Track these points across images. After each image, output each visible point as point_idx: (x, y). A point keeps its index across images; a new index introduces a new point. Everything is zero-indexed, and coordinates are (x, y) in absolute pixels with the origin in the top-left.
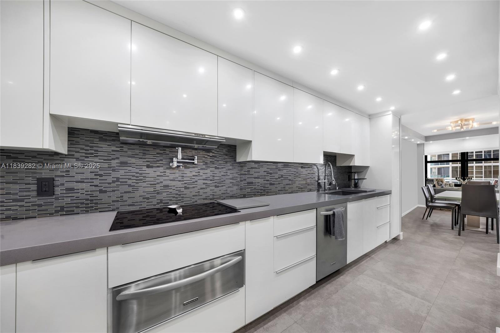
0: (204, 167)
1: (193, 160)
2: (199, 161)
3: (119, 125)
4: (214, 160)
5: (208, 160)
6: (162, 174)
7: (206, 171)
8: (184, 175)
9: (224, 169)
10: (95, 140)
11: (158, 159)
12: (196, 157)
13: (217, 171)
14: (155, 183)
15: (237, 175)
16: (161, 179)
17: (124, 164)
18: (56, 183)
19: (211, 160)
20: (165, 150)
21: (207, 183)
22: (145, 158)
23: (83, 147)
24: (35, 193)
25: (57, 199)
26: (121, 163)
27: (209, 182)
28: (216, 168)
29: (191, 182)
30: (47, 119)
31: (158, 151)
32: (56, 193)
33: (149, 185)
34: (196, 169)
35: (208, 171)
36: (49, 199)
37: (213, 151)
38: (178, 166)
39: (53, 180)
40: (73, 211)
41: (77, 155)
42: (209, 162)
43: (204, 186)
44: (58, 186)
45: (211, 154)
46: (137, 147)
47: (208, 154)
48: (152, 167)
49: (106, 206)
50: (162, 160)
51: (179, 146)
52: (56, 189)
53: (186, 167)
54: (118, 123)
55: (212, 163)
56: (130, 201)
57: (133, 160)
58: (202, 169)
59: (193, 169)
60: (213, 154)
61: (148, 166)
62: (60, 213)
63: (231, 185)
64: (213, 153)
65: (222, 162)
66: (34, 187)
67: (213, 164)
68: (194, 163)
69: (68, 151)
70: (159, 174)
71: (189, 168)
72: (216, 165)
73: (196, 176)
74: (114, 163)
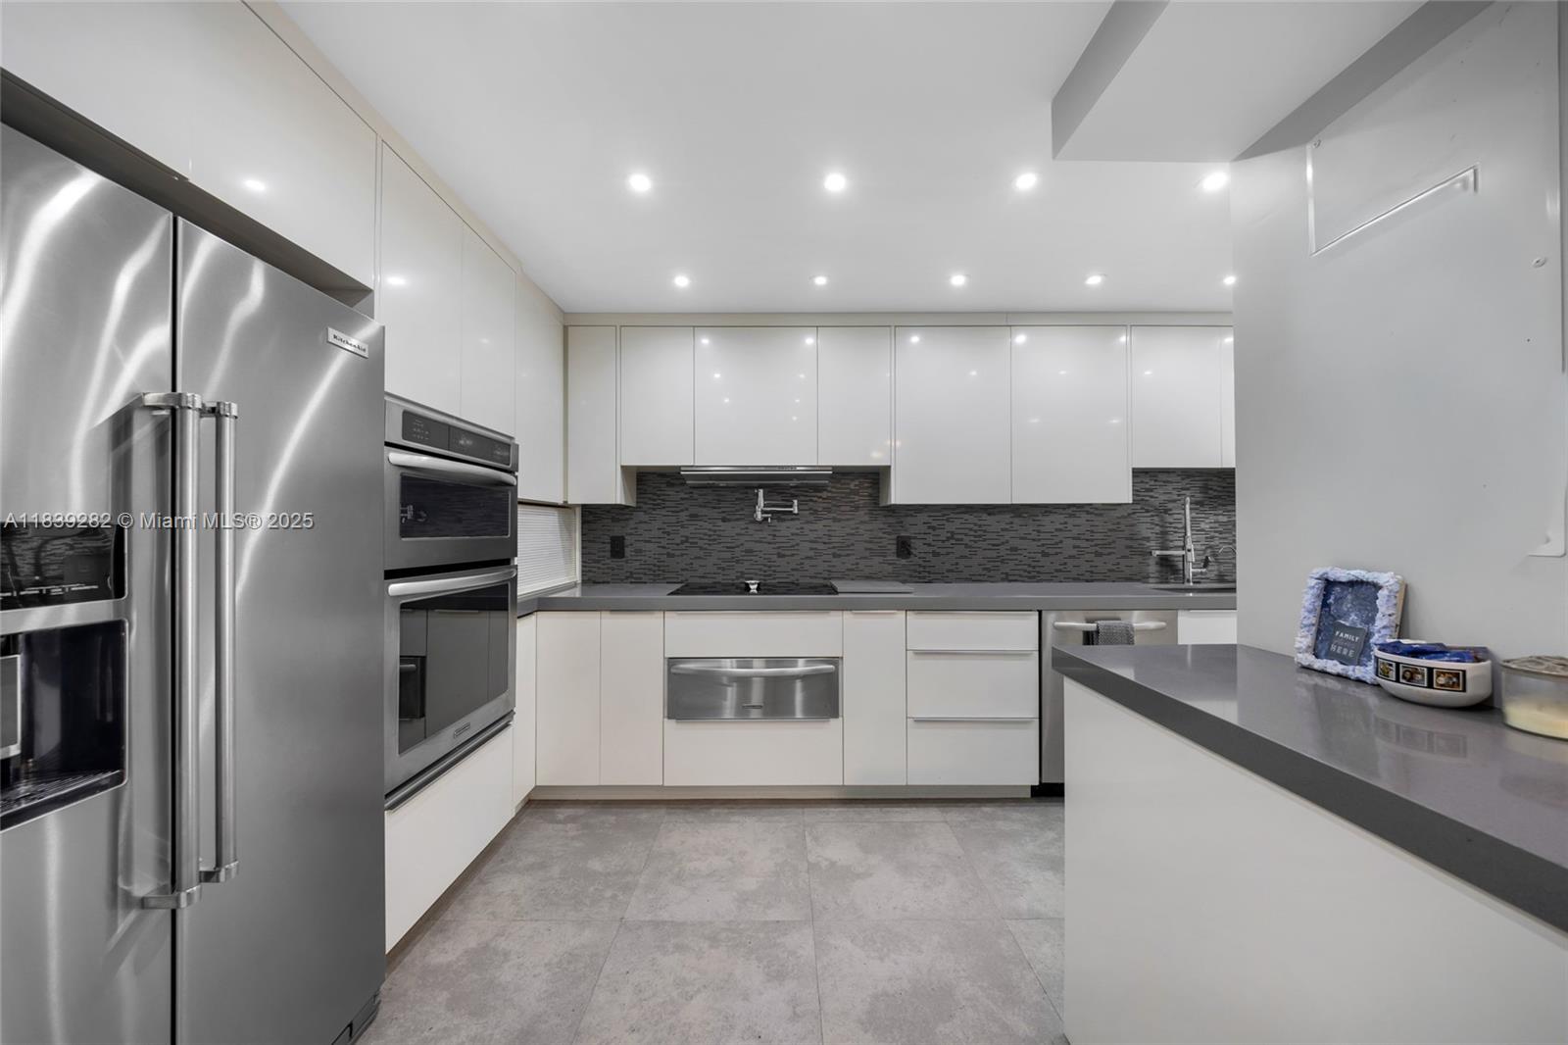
0: (812, 518)
1: (791, 506)
2: (802, 507)
3: (682, 469)
4: (830, 506)
5: (821, 505)
6: (743, 532)
7: (815, 527)
8: (777, 533)
9: (852, 522)
10: (663, 486)
11: (737, 507)
12: (796, 502)
13: (836, 526)
14: (733, 545)
15: (881, 535)
16: (743, 539)
17: (694, 517)
18: (627, 542)
19: (825, 505)
20: (747, 493)
21: (816, 549)
22: (720, 508)
23: (650, 496)
24: (608, 554)
25: (627, 562)
26: (691, 516)
27: (821, 546)
28: (835, 520)
29: (788, 545)
30: (619, 468)
31: (738, 495)
32: (626, 554)
33: (725, 549)
34: (797, 522)
35: (819, 525)
36: (620, 562)
37: (829, 489)
38: (766, 519)
39: (623, 538)
40: (641, 578)
41: (645, 507)
42: (820, 509)
43: (811, 553)
44: (627, 546)
45: (825, 494)
46: (710, 491)
47: (819, 494)
48: (729, 520)
49: (673, 575)
50: (742, 509)
51: (760, 487)
52: (626, 549)
53: (780, 520)
54: (680, 467)
55: (828, 510)
56: (701, 572)
57: (704, 511)
58: (808, 522)
59: (792, 523)
60: (830, 494)
61: (724, 520)
62: (630, 580)
63: (867, 554)
64: (830, 492)
65: (848, 508)
66: (608, 547)
67: (829, 512)
68: (791, 512)
69: (637, 502)
70: (738, 531)
71: (784, 520)
72: (835, 515)
73: (797, 534)
74: (683, 516)
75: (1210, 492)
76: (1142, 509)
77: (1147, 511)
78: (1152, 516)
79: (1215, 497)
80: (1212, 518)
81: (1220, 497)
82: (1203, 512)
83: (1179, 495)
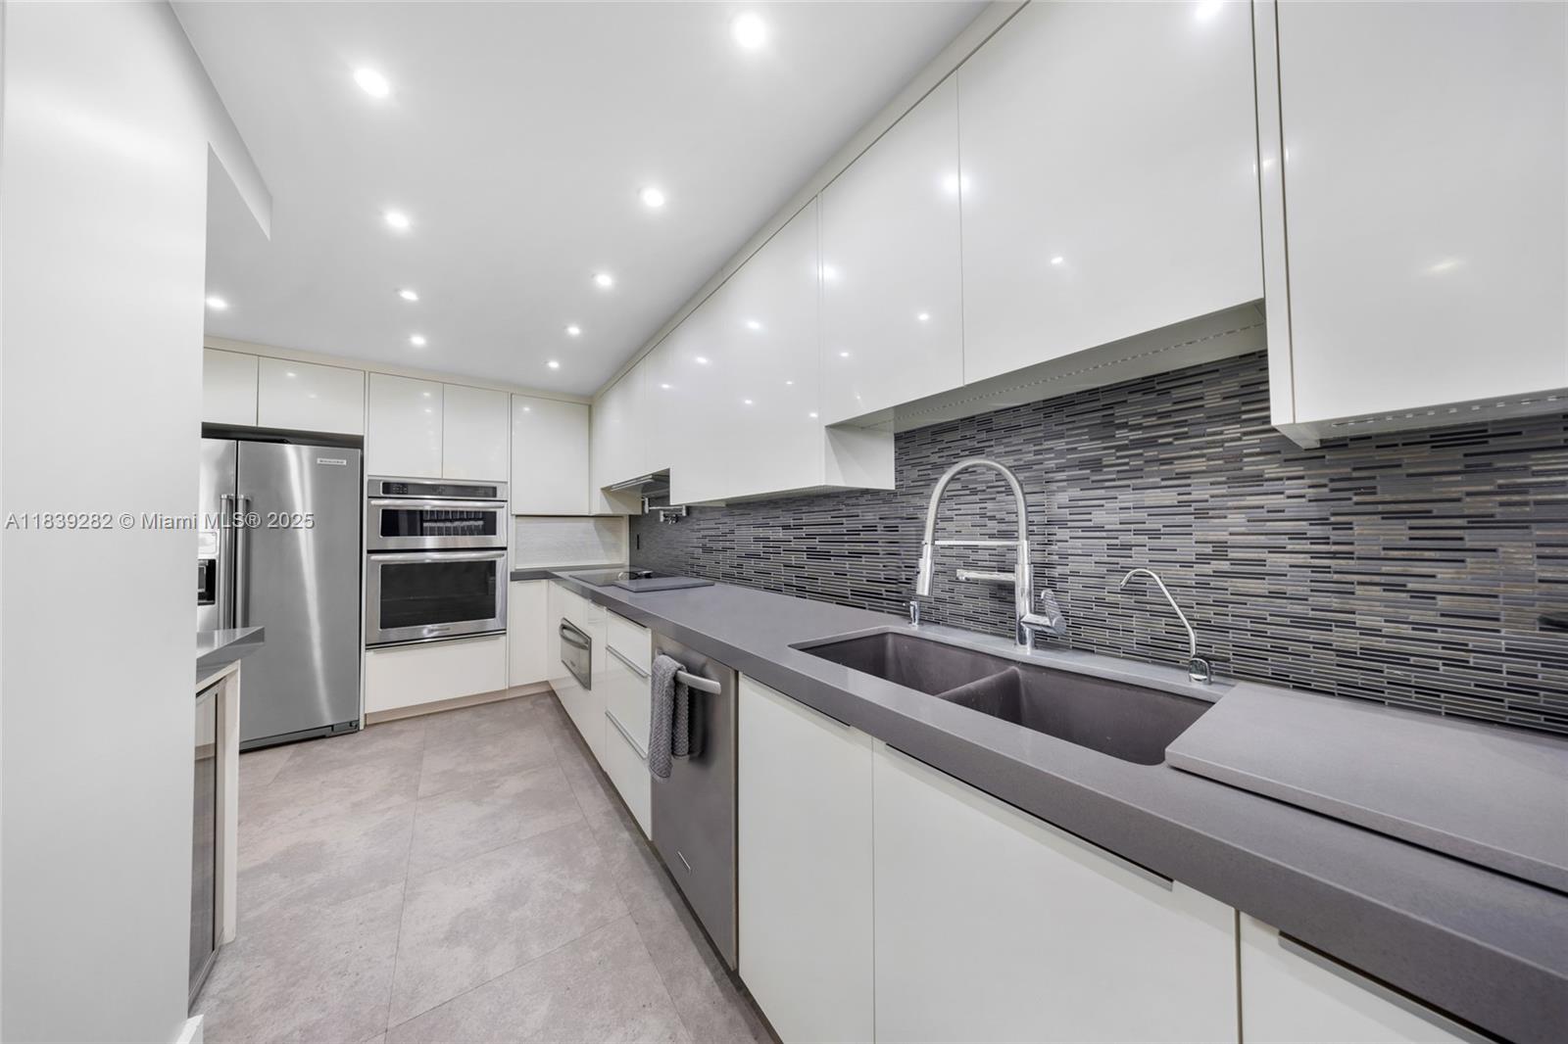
75: (1119, 433)
76: (964, 488)
77: (974, 492)
78: (983, 501)
79: (1136, 444)
80: (1127, 497)
81: (1151, 443)
82: (1098, 485)
83: (1037, 453)
